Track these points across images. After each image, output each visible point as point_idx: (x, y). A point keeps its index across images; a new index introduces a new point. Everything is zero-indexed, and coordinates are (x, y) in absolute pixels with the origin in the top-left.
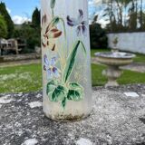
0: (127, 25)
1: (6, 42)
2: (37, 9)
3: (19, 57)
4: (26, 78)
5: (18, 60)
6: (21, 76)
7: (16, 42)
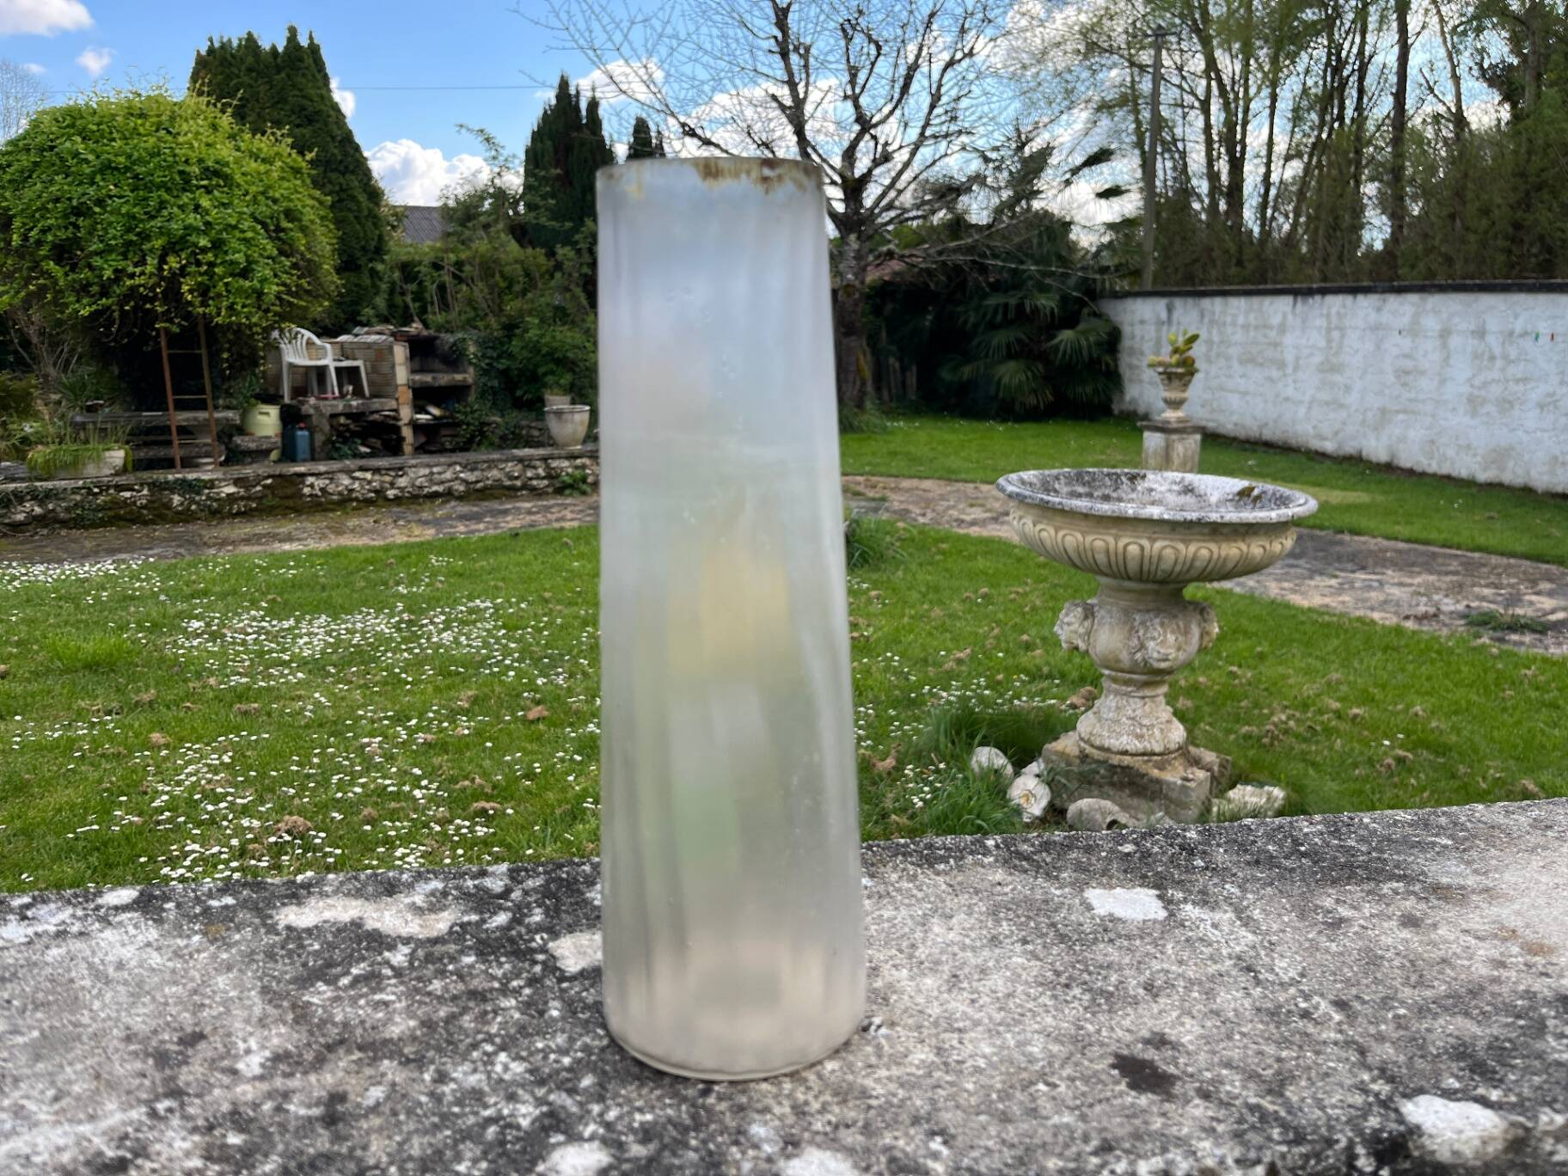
0: (1284, 225)
1: (328, 358)
2: (566, 98)
3: (419, 472)
4: (472, 641)
5: (415, 499)
6: (437, 633)
7: (400, 352)
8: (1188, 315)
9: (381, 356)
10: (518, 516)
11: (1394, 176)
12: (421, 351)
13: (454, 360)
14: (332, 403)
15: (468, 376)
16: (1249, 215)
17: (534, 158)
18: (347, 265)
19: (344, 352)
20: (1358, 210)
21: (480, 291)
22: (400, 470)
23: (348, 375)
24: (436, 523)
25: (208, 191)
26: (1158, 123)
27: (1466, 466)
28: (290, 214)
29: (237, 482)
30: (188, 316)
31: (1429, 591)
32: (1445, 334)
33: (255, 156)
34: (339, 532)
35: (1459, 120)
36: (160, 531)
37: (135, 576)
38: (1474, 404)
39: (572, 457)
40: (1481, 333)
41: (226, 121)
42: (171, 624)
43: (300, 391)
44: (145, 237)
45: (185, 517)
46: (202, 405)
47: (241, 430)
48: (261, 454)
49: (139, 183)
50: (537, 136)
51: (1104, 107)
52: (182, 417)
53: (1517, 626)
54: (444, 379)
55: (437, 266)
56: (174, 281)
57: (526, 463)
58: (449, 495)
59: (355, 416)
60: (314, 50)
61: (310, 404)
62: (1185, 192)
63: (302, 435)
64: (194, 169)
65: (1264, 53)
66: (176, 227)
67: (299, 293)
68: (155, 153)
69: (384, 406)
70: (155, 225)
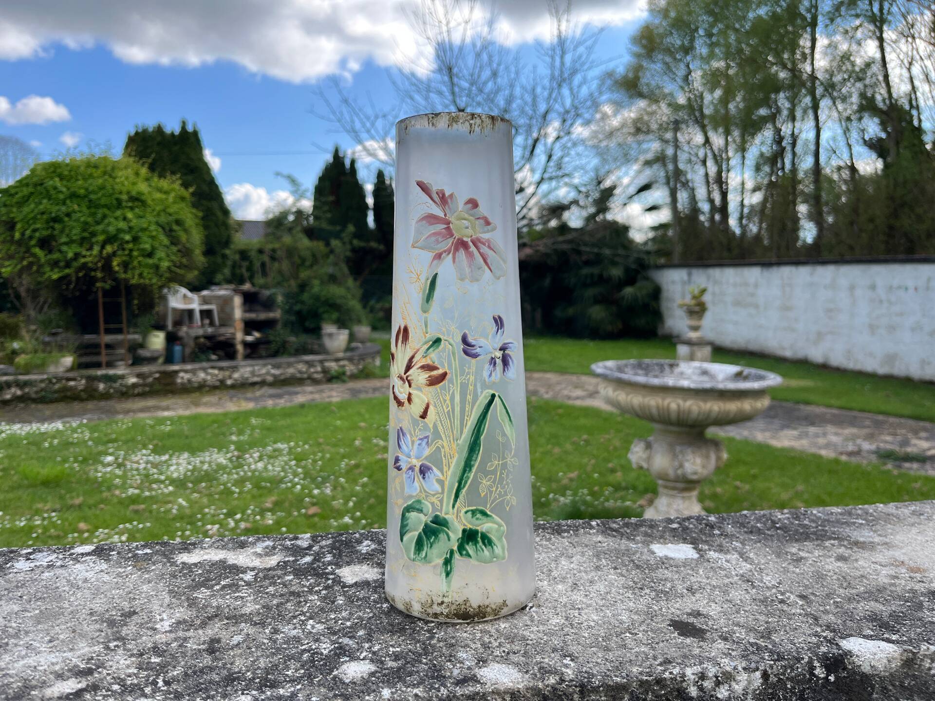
0: (754, 228)
1: (195, 303)
2: (338, 159)
3: (246, 370)
4: (275, 469)
5: (243, 386)
6: (255, 463)
7: (238, 301)
8: (701, 278)
9: (226, 303)
10: (304, 395)
11: (816, 201)
12: (250, 300)
13: (268, 305)
14: (197, 329)
15: (276, 314)
16: (733, 222)
17: (320, 191)
18: (209, 251)
19: (205, 301)
20: (796, 220)
21: (285, 266)
22: (235, 368)
23: (206, 314)
24: (255, 399)
25: (132, 208)
26: (678, 173)
27: (871, 365)
28: (178, 222)
29: (138, 376)
30: (115, 279)
31: (853, 438)
32: (852, 288)
33: (160, 190)
34: (197, 404)
35: (853, 169)
36: (90, 405)
37: (74, 431)
38: (872, 328)
39: (337, 360)
40: (873, 287)
41: (144, 171)
42: (94, 458)
43: (178, 323)
44: (93, 234)
45: (106, 396)
46: (119, 331)
47: (142, 346)
48: (152, 360)
49: (93, 205)
50: (321, 179)
51: (648, 163)
52: (108, 338)
53: (908, 458)
54: (263, 316)
55: (261, 251)
56: (108, 260)
57: (310, 364)
58: (263, 383)
59: (209, 338)
60: (195, 134)
61: (184, 331)
62: (695, 211)
63: (177, 349)
64: (124, 197)
65: (736, 133)
66: (112, 229)
67: (181, 266)
68: (102, 188)
69: (227, 332)
70: (100, 228)
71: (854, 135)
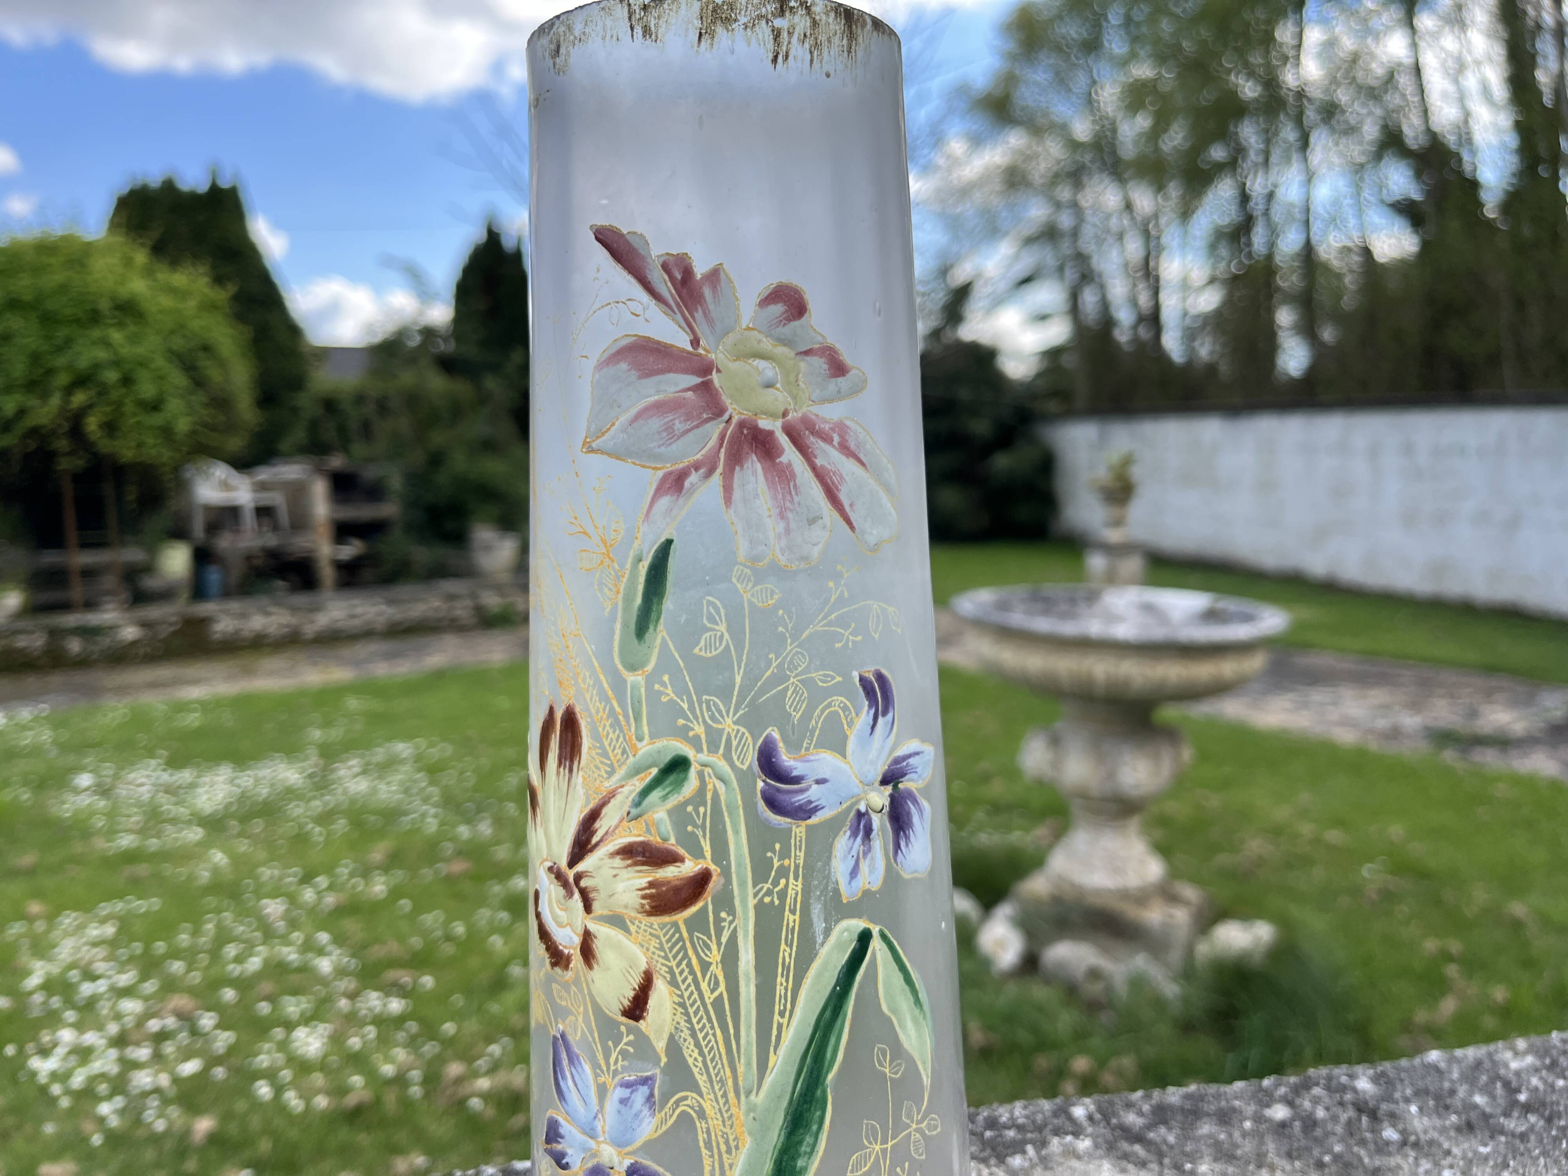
0: (1205, 350)
1: (244, 494)
2: (494, 237)
5: (334, 639)
6: (352, 779)
7: (320, 487)
8: (1123, 438)
9: (300, 491)
10: (442, 654)
11: (1306, 301)
12: (343, 485)
13: (375, 493)
14: (250, 538)
15: (389, 510)
16: (1170, 341)
17: (464, 292)
18: (267, 400)
19: (262, 487)
20: (1271, 335)
21: (403, 424)
22: (316, 609)
24: (357, 663)
25: (120, 325)
26: (1081, 258)
27: (1403, 580)
28: (206, 348)
29: (144, 624)
30: (95, 455)
32: (1374, 451)
33: (172, 290)
34: (248, 672)
35: (1367, 252)
36: (56, 679)
37: (24, 728)
38: (1408, 519)
39: (498, 588)
40: (1408, 449)
41: (141, 257)
42: (57, 777)
43: (214, 529)
44: (50, 372)
45: (83, 663)
46: (104, 544)
47: (149, 568)
48: (165, 595)
49: (48, 320)
50: (466, 272)
51: (1029, 241)
52: (85, 558)
53: (1478, 740)
54: (366, 513)
55: (360, 399)
56: (78, 419)
57: (451, 597)
58: (366, 634)
59: (271, 554)
60: (233, 192)
61: (225, 543)
62: (1108, 322)
63: (214, 576)
64: (104, 305)
65: (1174, 190)
66: (83, 363)
67: (213, 428)
68: (63, 288)
69: (300, 543)
70: (61, 361)
71: (1366, 194)
